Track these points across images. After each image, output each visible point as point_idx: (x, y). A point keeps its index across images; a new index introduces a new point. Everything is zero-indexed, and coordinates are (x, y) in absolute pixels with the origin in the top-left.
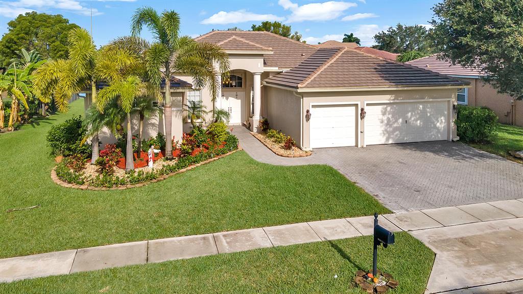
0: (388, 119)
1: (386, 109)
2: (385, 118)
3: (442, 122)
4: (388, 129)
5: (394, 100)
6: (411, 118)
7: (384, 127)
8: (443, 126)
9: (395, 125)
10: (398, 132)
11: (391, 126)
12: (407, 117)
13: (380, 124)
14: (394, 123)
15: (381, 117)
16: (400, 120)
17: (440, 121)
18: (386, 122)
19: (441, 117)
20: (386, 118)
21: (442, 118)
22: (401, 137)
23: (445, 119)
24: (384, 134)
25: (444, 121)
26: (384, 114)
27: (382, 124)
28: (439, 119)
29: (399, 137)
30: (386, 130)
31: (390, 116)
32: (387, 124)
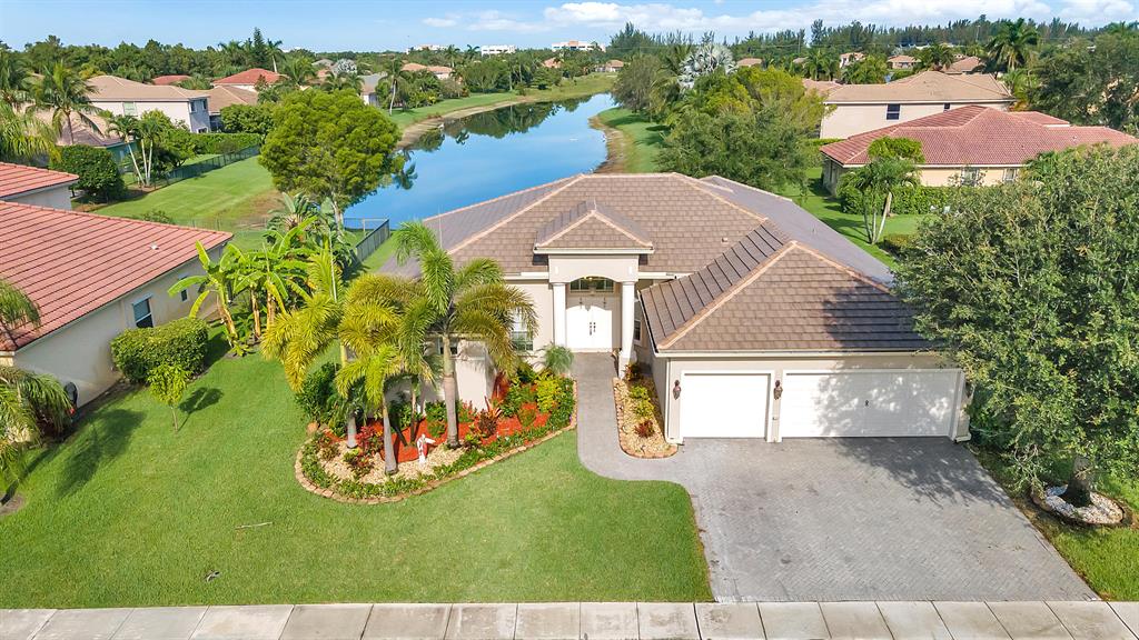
0: (832, 399)
1: (828, 381)
2: (825, 397)
3: (941, 406)
4: (830, 415)
5: (843, 368)
6: (877, 398)
7: (822, 410)
8: (943, 413)
9: (844, 409)
10: (847, 420)
11: (835, 409)
12: (870, 396)
13: (813, 405)
14: (842, 405)
15: (817, 393)
16: (856, 401)
17: (938, 405)
18: (826, 402)
19: (940, 398)
20: (827, 396)
21: (944, 400)
22: (854, 429)
23: (949, 403)
24: (821, 423)
25: (946, 405)
26: (823, 389)
27: (817, 407)
28: (937, 402)
29: (850, 428)
30: (825, 416)
31: (835, 393)
32: (827, 407)
